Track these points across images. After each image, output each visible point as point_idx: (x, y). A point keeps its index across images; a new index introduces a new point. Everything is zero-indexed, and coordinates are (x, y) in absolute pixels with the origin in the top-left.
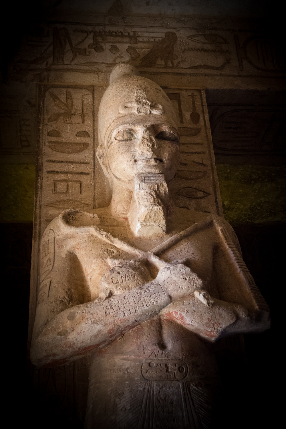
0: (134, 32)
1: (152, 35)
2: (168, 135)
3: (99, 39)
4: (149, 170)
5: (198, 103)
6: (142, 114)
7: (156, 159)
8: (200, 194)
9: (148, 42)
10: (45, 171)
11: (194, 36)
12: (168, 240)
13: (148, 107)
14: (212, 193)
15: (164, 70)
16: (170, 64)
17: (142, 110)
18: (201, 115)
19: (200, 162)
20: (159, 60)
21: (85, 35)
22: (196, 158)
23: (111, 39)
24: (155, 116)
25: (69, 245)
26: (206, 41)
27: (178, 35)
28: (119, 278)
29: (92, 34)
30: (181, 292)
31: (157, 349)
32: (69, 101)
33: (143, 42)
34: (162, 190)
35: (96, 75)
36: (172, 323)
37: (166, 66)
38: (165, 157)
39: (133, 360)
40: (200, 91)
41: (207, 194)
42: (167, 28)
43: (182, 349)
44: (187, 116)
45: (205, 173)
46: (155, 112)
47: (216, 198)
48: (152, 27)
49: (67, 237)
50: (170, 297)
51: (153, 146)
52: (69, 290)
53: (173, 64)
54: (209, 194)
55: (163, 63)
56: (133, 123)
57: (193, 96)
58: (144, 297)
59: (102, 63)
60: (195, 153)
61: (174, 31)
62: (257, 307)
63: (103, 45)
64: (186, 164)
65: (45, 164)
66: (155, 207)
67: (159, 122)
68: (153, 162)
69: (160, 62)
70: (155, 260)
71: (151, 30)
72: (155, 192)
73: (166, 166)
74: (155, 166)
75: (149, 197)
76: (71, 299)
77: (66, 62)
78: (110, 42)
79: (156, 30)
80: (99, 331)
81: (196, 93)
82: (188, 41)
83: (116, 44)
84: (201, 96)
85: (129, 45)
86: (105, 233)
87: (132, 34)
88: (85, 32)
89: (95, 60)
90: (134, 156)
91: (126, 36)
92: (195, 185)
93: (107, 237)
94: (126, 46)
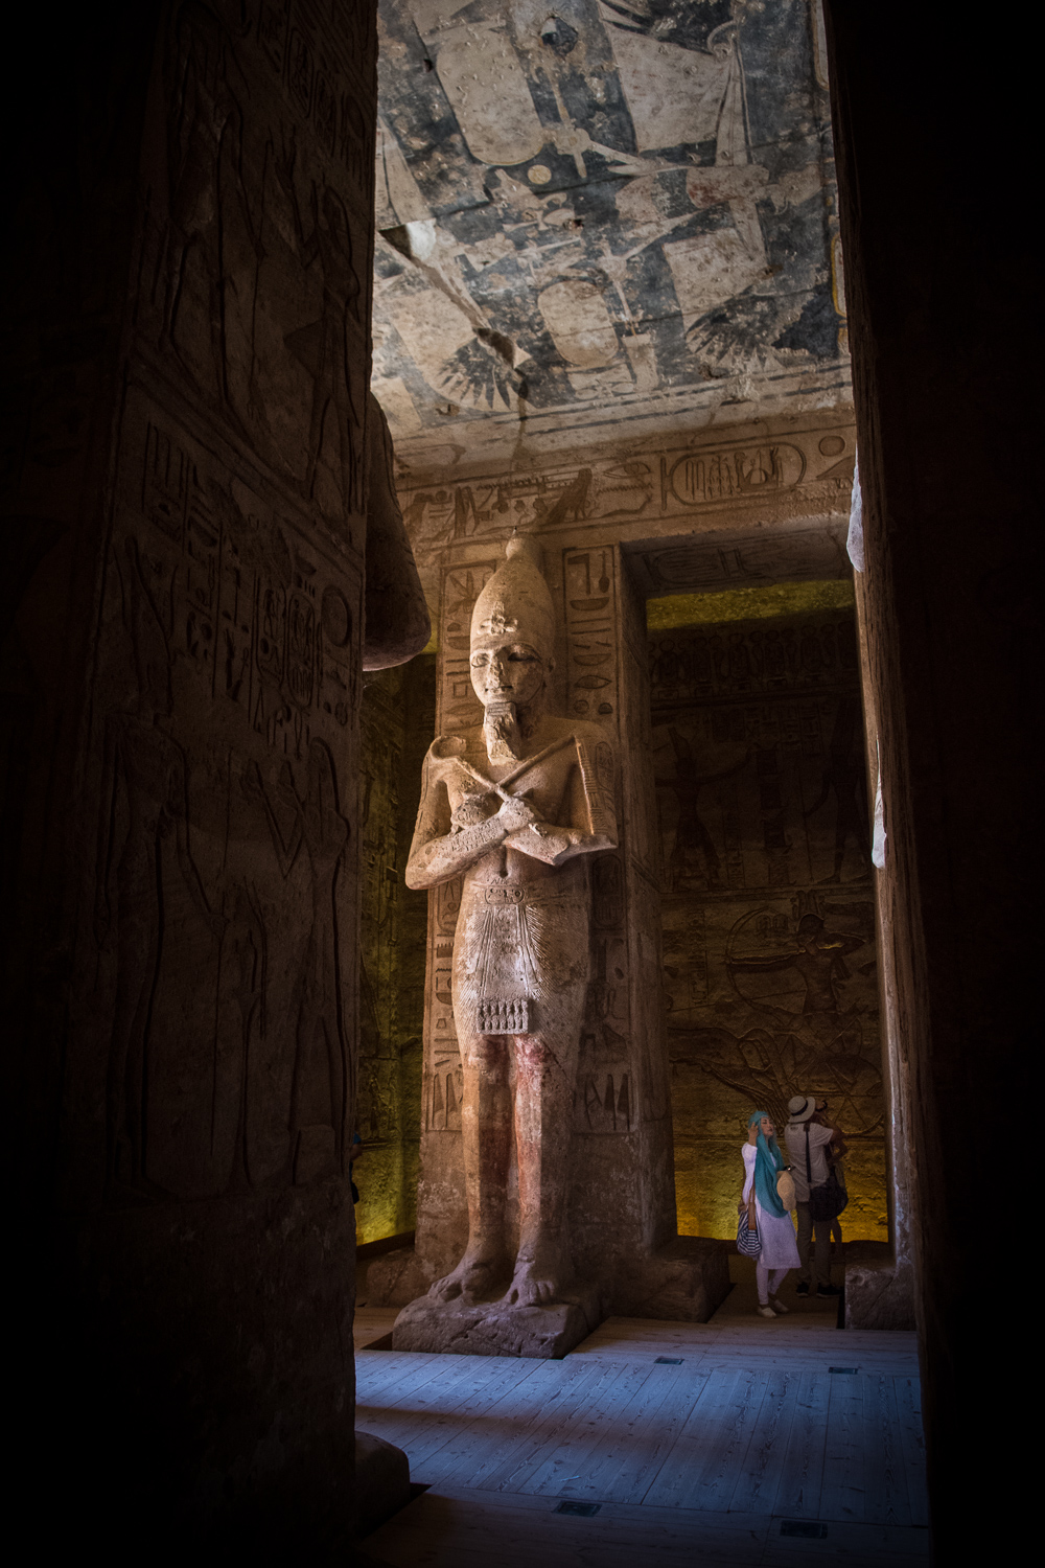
0: (543, 477)
1: (564, 477)
2: (519, 656)
3: (505, 494)
4: (496, 700)
5: (609, 565)
6: (496, 634)
7: (503, 689)
8: (601, 682)
9: (559, 488)
10: (445, 673)
11: (611, 470)
12: (521, 765)
13: (502, 625)
14: (614, 680)
15: (574, 525)
16: (580, 515)
17: (497, 630)
18: (611, 581)
19: (604, 642)
20: (569, 511)
21: (489, 491)
22: (600, 637)
23: (516, 491)
24: (509, 634)
25: (439, 775)
26: (626, 475)
27: (593, 471)
28: (465, 815)
29: (498, 488)
30: (516, 826)
31: (498, 877)
32: (470, 583)
33: (552, 489)
34: (507, 721)
35: (499, 545)
36: (514, 850)
37: (576, 519)
38: (515, 682)
39: (481, 887)
40: (612, 547)
41: (609, 681)
42: (581, 463)
43: (520, 876)
44: (595, 583)
45: (608, 656)
46: (510, 630)
47: (618, 686)
48: (564, 465)
49: (437, 767)
50: (506, 831)
51: (501, 673)
52: (436, 820)
53: (584, 514)
54: (610, 681)
55: (573, 515)
56: (486, 648)
57: (604, 556)
58: (484, 833)
59: (505, 528)
60: (600, 631)
61: (589, 466)
62: (592, 832)
63: (508, 501)
64: (589, 647)
65: (445, 665)
66: (499, 741)
67: (508, 644)
68: (500, 691)
69: (570, 514)
70: (500, 793)
71: (563, 470)
72: (500, 725)
73: (515, 691)
74: (502, 696)
75: (494, 731)
76: (437, 830)
77: (468, 534)
78: (515, 497)
79: (569, 469)
80: (449, 864)
81: (608, 551)
82: (604, 478)
83: (522, 499)
84: (613, 553)
85: (536, 496)
86: (466, 763)
87: (540, 480)
88: (490, 487)
89: (498, 525)
90: (484, 685)
91: (534, 485)
92: (596, 672)
93: (468, 768)
94: (533, 498)
